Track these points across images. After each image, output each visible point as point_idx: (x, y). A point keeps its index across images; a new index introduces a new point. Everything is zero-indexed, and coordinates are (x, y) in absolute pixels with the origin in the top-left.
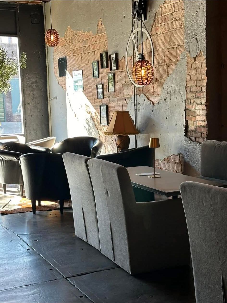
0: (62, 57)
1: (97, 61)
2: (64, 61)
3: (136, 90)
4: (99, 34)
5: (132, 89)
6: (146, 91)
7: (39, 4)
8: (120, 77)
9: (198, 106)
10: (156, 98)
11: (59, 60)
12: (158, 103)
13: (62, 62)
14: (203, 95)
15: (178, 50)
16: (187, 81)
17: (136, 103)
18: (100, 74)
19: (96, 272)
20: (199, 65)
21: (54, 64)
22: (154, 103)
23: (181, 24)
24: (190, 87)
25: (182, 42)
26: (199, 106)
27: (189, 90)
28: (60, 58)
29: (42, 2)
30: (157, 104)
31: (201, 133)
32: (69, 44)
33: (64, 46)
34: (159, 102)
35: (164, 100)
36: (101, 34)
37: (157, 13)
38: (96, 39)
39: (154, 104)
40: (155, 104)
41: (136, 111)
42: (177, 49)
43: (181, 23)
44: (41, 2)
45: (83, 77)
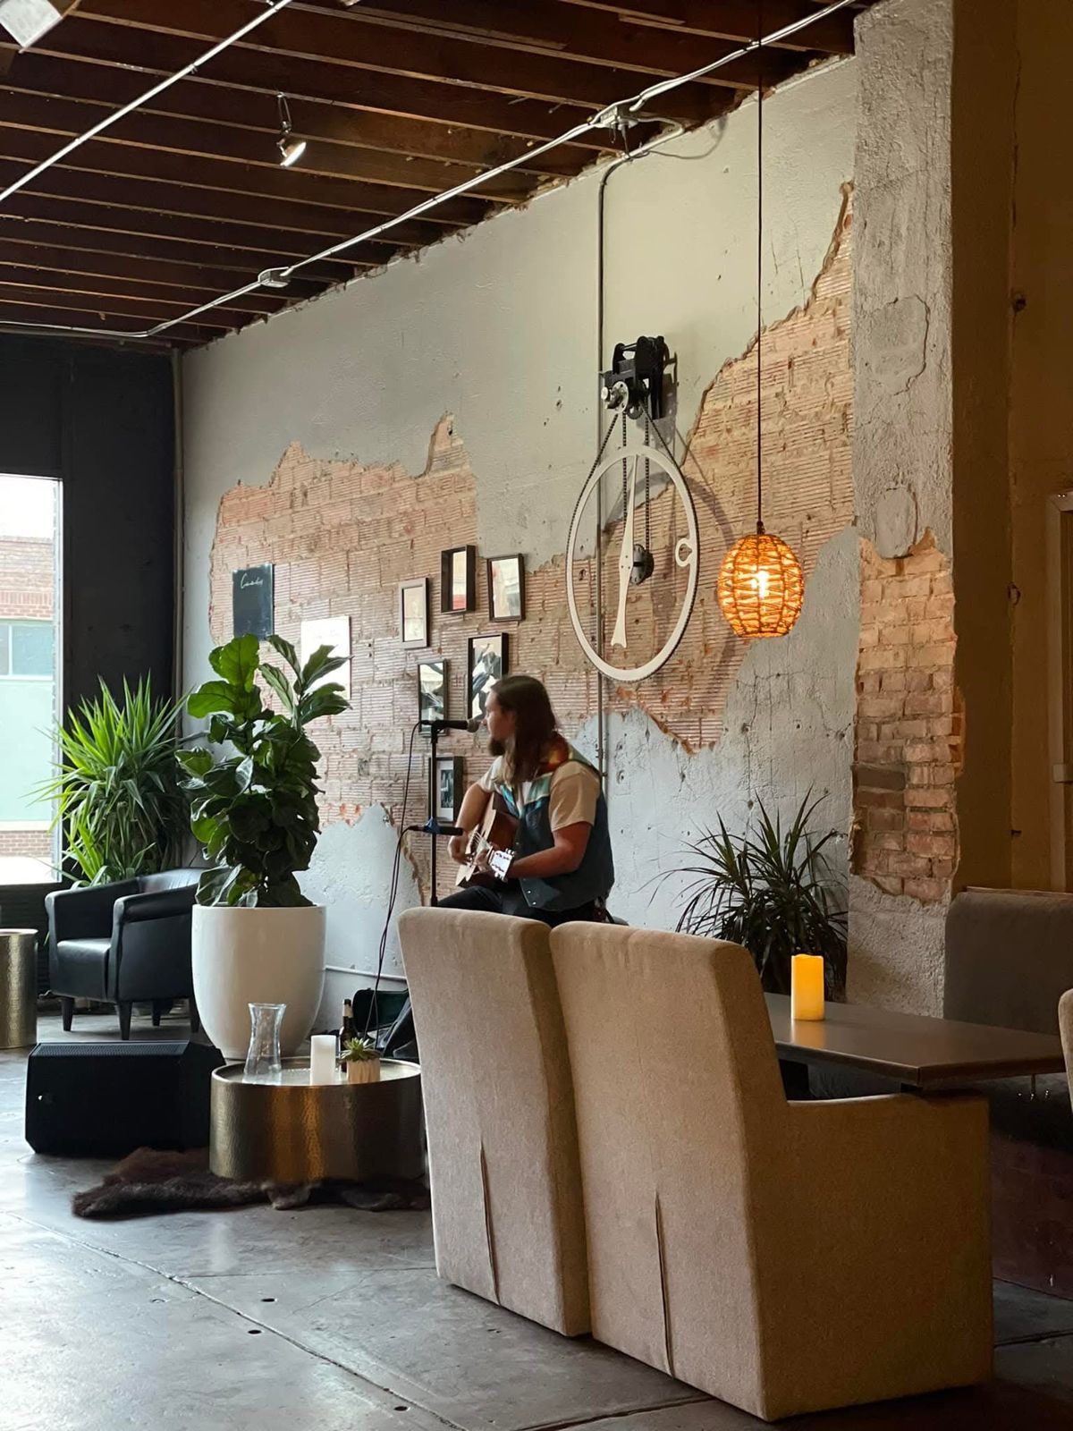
0: (252, 566)
1: (423, 582)
2: (261, 582)
3: (609, 693)
4: (437, 471)
5: (588, 689)
6: (656, 699)
7: (159, 353)
8: (533, 640)
9: (914, 751)
10: (700, 725)
11: (237, 577)
12: (712, 744)
13: (252, 583)
14: (939, 704)
15: (809, 534)
16: (861, 650)
17: (604, 747)
18: (435, 632)
19: (606, 1419)
20: (915, 586)
21: (211, 592)
22: (691, 747)
23: (821, 432)
24: (876, 673)
25: (827, 503)
26: (918, 750)
27: (870, 685)
28: (243, 567)
29: (173, 347)
30: (706, 749)
31: (926, 861)
32: (290, 511)
33: (267, 520)
34: (715, 740)
35: (738, 730)
36: (446, 473)
37: (712, 391)
38: (423, 491)
39: (689, 750)
40: (695, 751)
41: (603, 778)
42: (804, 531)
43: (822, 427)
44: (169, 345)
45: (354, 642)
